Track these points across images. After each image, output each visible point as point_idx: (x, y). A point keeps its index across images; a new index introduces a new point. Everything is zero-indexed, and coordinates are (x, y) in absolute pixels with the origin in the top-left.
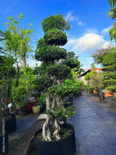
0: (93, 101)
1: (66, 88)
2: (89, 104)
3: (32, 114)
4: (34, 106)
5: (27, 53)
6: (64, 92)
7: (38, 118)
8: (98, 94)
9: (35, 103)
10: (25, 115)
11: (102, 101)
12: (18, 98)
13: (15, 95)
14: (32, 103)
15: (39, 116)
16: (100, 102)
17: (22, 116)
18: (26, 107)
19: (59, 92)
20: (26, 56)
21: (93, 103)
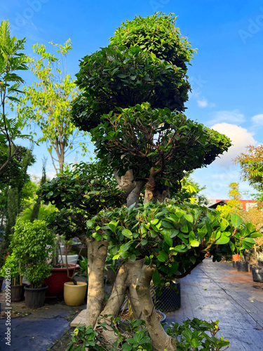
0: (236, 283)
1: (190, 218)
2: (224, 290)
3: (59, 306)
4: (69, 280)
5: (70, 138)
6: (180, 248)
7: (72, 322)
8: (247, 263)
9: (72, 271)
10: (39, 305)
11: (259, 284)
12: (28, 254)
13: (21, 244)
14: (65, 271)
15: (77, 313)
16: (255, 287)
17: (30, 306)
18: (47, 281)
19: (143, 243)
20: (67, 145)
21: (236, 289)
